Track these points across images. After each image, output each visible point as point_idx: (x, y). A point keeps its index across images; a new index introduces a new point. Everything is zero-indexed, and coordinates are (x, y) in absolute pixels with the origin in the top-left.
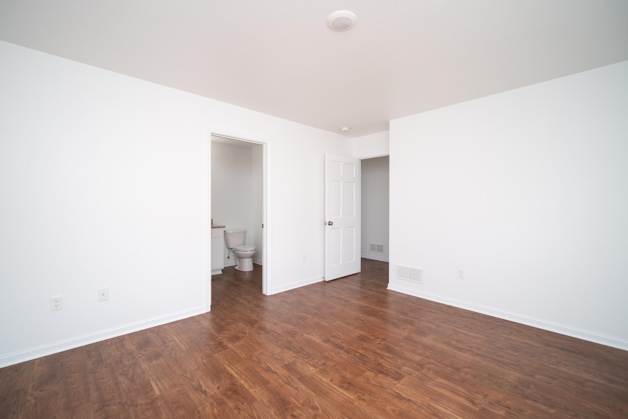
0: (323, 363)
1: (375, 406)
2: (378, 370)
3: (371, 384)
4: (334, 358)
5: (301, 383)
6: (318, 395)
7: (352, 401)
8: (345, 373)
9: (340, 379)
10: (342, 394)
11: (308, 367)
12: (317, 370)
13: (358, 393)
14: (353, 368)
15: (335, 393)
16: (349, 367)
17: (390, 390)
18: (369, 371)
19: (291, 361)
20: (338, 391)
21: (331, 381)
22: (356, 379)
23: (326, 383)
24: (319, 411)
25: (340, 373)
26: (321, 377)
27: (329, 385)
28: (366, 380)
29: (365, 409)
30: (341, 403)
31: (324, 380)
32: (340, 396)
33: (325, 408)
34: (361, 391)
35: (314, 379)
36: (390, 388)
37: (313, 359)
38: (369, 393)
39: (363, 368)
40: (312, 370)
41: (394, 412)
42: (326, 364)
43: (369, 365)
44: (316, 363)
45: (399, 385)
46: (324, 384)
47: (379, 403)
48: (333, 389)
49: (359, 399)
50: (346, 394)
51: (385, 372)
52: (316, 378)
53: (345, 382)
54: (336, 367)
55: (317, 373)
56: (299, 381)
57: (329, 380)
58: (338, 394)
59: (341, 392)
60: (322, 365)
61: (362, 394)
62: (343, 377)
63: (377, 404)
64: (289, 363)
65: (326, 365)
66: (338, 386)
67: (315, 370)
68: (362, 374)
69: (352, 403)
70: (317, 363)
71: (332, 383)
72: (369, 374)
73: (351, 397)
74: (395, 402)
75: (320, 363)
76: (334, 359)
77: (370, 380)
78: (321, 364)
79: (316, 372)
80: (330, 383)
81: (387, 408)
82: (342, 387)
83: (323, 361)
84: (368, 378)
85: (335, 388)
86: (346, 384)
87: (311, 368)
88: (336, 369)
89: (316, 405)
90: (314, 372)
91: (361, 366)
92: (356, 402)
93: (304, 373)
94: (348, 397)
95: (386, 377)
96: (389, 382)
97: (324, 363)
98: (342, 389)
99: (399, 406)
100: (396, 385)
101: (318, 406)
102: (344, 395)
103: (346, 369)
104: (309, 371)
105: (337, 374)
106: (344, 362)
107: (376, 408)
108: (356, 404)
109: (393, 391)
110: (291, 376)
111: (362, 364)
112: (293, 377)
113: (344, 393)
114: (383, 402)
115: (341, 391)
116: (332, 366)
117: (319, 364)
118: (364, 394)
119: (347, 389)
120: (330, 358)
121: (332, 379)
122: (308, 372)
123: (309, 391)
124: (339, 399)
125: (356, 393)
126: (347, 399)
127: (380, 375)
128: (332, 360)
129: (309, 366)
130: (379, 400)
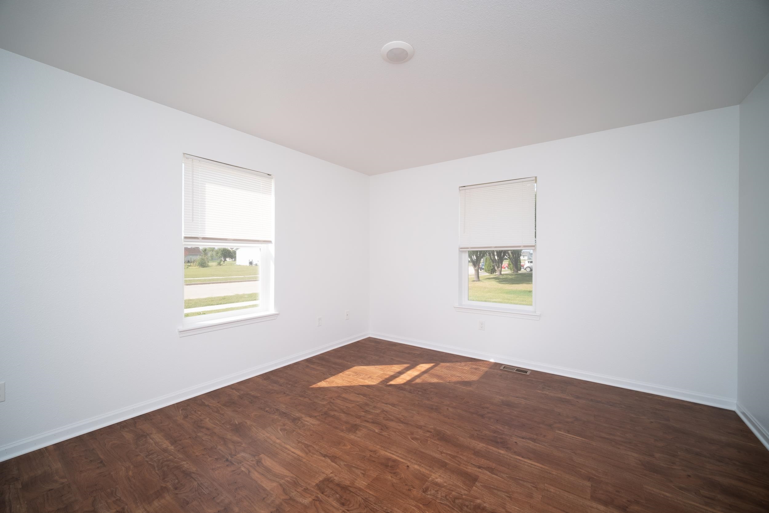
0: (429, 493)
1: (361, 447)
2: (349, 492)
3: (361, 469)
4: (415, 506)
5: (440, 458)
6: (416, 450)
7: (382, 448)
8: (394, 481)
9: (398, 470)
10: (393, 454)
11: (445, 482)
12: (430, 479)
13: (377, 456)
14: (383, 489)
15: (400, 454)
16: (390, 491)
17: (341, 464)
18: (362, 487)
19: (474, 487)
20: (398, 456)
21: (408, 466)
22: (379, 472)
23: (413, 462)
24: (410, 437)
25: (400, 479)
26: (421, 470)
27: (409, 461)
28: (367, 473)
29: (371, 444)
30: (393, 445)
31: (416, 467)
32: (395, 452)
33: (406, 440)
34: (373, 459)
35: (428, 466)
36: (340, 467)
37: (446, 497)
38: (365, 458)
39: (369, 493)
40: (437, 478)
41: (344, 444)
42: (424, 492)
43: (360, 499)
44: (438, 491)
45: (328, 472)
46: (414, 462)
47: (357, 450)
48: (404, 457)
49: (376, 451)
50: (389, 454)
51: (339, 489)
52: (427, 468)
53: (391, 467)
54: (408, 489)
55: (428, 474)
56: (444, 461)
57: (410, 466)
58: (397, 453)
59: (395, 455)
60: (428, 489)
61: (373, 457)
62: (395, 473)
63: (358, 449)
64: (475, 484)
65: (422, 489)
66: (399, 461)
67: (434, 479)
68: (371, 482)
69: (382, 447)
70: (436, 491)
71: (407, 464)
72: (362, 483)
73: (384, 452)
74: (340, 453)
75: (433, 492)
76: (414, 503)
77: (362, 473)
78: (430, 491)
79: (431, 475)
80: (409, 464)
81: (350, 447)
82: (395, 461)
83: (429, 496)
84: (364, 476)
85: (402, 458)
86: (390, 464)
87: (439, 480)
88: (406, 485)
89: (414, 441)
90: (433, 476)
91: (372, 495)
92: (379, 448)
93: (444, 472)
94: (387, 451)
95: (340, 482)
96: (338, 475)
97: (426, 493)
98: (394, 459)
99: (338, 450)
100: (332, 471)
101: (412, 441)
102: (391, 453)
103: (393, 486)
104: (440, 476)
105: (403, 477)
106: (398, 499)
107: (360, 446)
108: (378, 447)
109: (339, 464)
110: (458, 466)
111: (371, 499)
112: (454, 464)
113: (391, 455)
114: (352, 451)
115: (394, 457)
116: (414, 488)
117: (433, 490)
118: (370, 457)
119: (389, 459)
120: (421, 504)
121: (408, 469)
122: (441, 474)
123: (427, 452)
124: (395, 449)
125: (379, 457)
126: (387, 450)
127: (347, 483)
128: (416, 501)
129: (445, 484)
130: (355, 453)
